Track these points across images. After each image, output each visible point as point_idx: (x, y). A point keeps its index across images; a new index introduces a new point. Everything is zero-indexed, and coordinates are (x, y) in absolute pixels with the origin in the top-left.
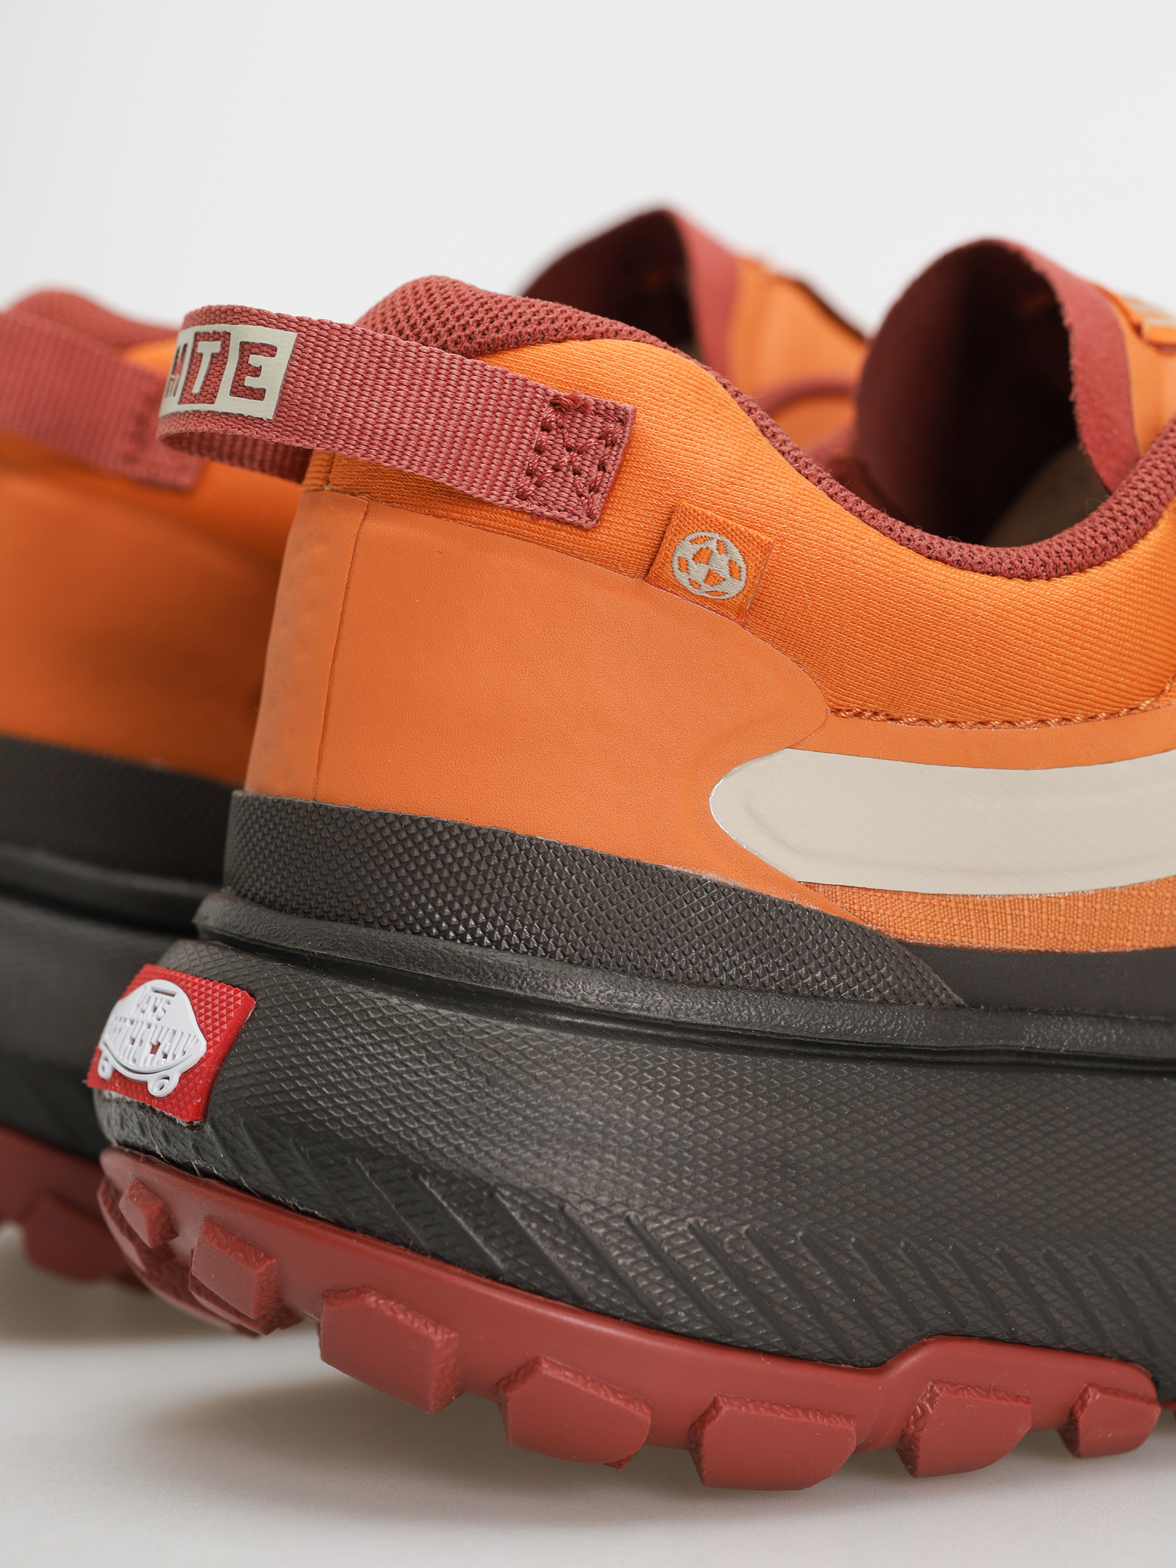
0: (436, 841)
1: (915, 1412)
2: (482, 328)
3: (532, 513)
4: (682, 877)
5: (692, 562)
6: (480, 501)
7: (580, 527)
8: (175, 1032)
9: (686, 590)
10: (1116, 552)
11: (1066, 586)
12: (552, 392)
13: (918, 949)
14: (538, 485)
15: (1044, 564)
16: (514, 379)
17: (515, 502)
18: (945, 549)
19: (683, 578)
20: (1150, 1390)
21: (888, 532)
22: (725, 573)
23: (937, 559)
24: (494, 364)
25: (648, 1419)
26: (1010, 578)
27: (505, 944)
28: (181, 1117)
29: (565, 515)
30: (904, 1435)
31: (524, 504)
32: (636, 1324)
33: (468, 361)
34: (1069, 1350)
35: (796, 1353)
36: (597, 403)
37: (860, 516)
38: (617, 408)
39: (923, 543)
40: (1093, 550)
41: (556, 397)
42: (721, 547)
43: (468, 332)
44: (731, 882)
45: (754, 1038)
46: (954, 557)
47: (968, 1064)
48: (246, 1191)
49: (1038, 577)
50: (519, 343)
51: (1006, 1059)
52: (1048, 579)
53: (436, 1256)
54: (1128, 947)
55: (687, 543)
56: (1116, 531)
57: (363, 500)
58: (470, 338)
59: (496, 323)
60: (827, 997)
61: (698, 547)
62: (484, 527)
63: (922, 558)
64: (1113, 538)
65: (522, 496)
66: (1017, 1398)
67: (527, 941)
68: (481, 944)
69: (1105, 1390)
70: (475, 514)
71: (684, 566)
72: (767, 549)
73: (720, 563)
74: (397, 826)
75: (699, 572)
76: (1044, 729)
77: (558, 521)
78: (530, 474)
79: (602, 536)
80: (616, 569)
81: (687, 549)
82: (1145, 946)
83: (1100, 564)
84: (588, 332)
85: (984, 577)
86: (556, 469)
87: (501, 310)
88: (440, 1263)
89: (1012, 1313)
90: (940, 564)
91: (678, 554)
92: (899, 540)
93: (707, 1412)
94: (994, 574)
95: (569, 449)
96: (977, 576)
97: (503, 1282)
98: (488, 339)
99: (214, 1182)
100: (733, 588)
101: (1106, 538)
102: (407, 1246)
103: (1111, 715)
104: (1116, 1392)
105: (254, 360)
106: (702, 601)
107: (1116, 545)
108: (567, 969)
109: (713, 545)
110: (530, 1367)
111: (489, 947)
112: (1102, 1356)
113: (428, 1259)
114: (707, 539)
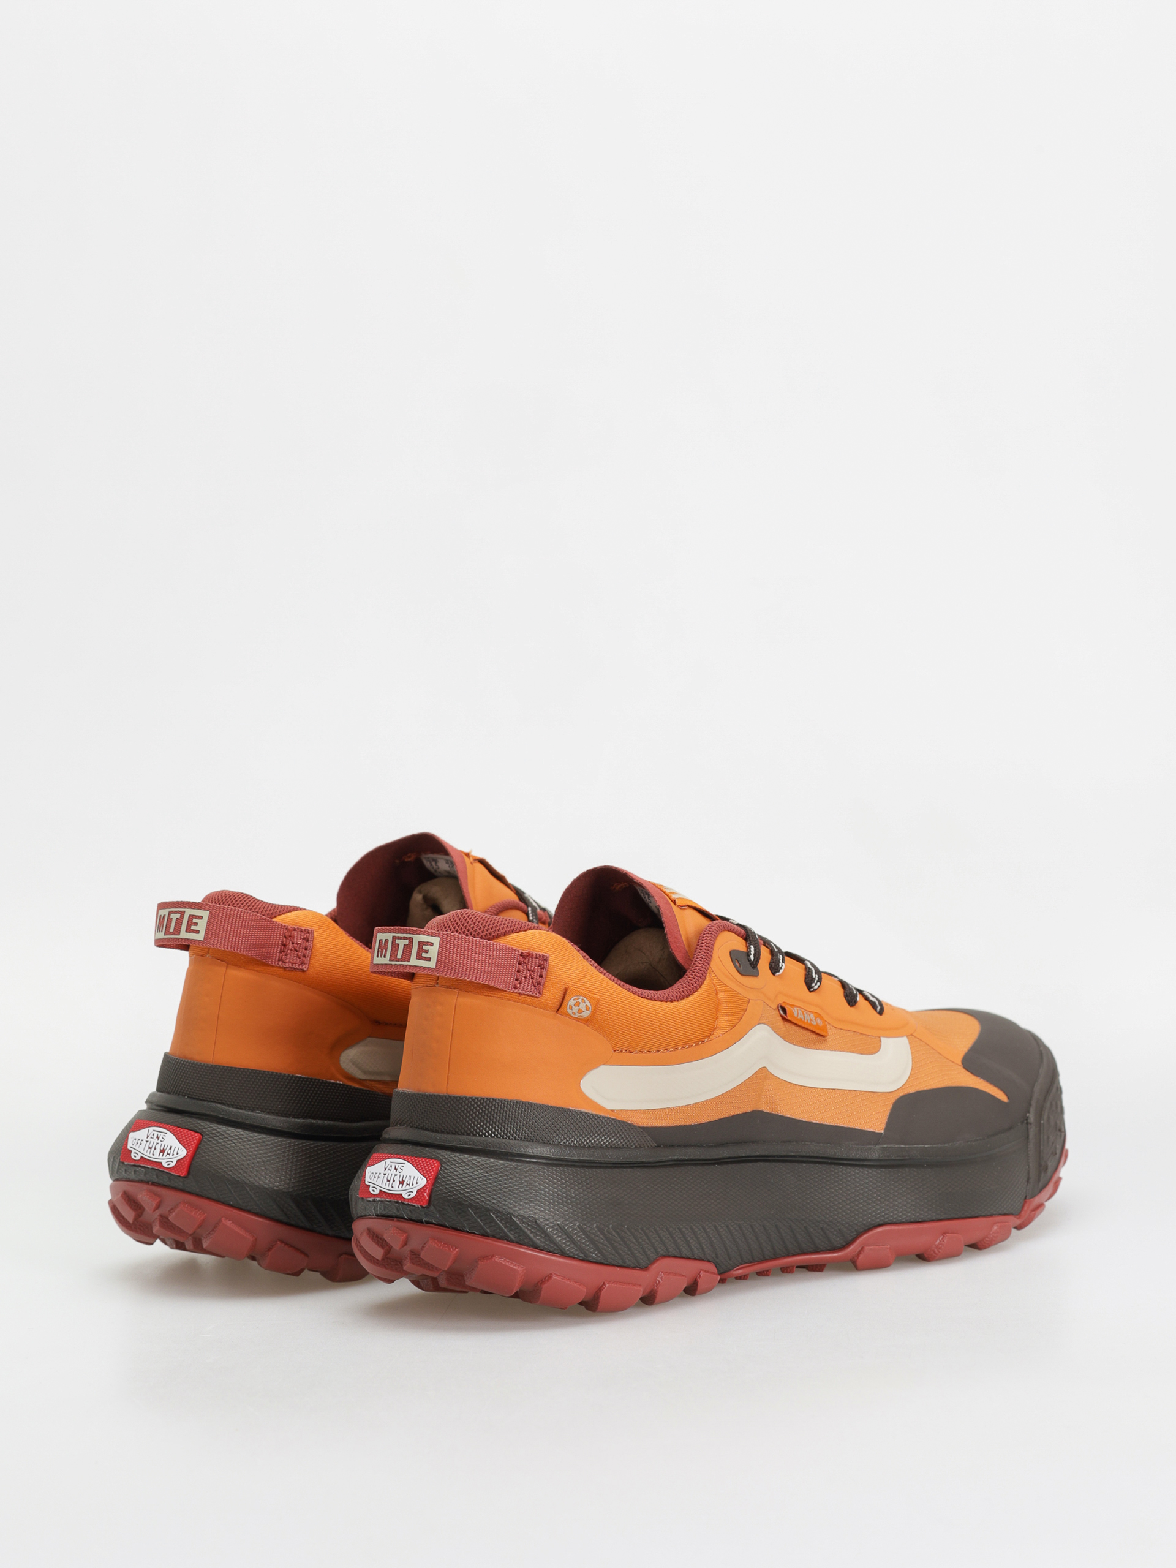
0: (473, 1103)
1: (656, 1283)
2: (493, 930)
3: (519, 994)
4: (576, 1112)
5: (573, 1006)
6: (503, 990)
7: (536, 997)
8: (410, 1177)
9: (571, 1016)
10: (695, 990)
11: (683, 1003)
12: (521, 951)
13: (643, 1128)
14: (520, 983)
15: (676, 997)
16: (509, 948)
17: (514, 990)
18: (646, 994)
19: (570, 1012)
20: (715, 1271)
21: (629, 990)
22: (584, 1009)
23: (644, 998)
24: (496, 942)
25: (585, 1290)
26: (666, 1002)
27: (505, 1136)
28: (417, 1204)
29: (531, 993)
30: (652, 1290)
31: (517, 990)
32: (580, 1260)
33: (488, 942)
34: (695, 1259)
35: (625, 1265)
36: (536, 954)
37: (619, 985)
38: (543, 956)
39: (640, 993)
40: (690, 990)
41: (522, 953)
42: (583, 1001)
43: (489, 932)
44: (590, 1112)
45: (601, 1163)
46: (650, 997)
47: (661, 1166)
48: (447, 1227)
49: (675, 1001)
50: (505, 934)
51: (671, 1163)
52: (678, 1001)
53: (517, 1243)
54: (703, 1121)
55: (572, 1001)
56: (696, 982)
57: (456, 991)
58: (490, 934)
59: (497, 928)
60: (620, 1147)
61: (575, 1001)
62: (502, 999)
63: (640, 998)
64: (695, 985)
65: (515, 988)
66: (683, 1276)
67: (513, 1135)
68: (503, 1138)
69: (705, 1271)
70: (499, 994)
71: (571, 1008)
72: (598, 1001)
73: (582, 1006)
74: (476, 1100)
75: (575, 1009)
76: (677, 1051)
77: (527, 995)
78: (517, 980)
79: (543, 999)
80: (547, 1010)
81: (572, 1002)
82: (708, 1121)
83: (692, 994)
84: (526, 929)
85: (660, 1003)
86: (525, 977)
87: (483, 921)
88: (519, 1245)
89: (681, 1247)
90: (646, 1000)
91: (569, 1004)
92: (633, 993)
93: (602, 1286)
94: (662, 1001)
95: (529, 971)
96: (657, 1002)
97: (540, 1250)
98: (496, 934)
99: (433, 1226)
100: (586, 1014)
101: (693, 985)
102: (507, 1240)
103: (697, 1045)
104: (708, 1272)
105: (425, 947)
106: (576, 1019)
107: (696, 987)
108: (532, 1143)
109: (580, 1000)
110: (550, 1277)
111: (506, 1138)
112: (703, 1260)
113: (515, 1244)
114: (578, 999)
